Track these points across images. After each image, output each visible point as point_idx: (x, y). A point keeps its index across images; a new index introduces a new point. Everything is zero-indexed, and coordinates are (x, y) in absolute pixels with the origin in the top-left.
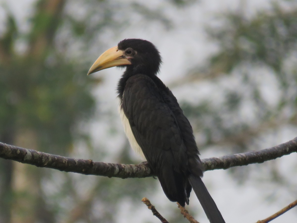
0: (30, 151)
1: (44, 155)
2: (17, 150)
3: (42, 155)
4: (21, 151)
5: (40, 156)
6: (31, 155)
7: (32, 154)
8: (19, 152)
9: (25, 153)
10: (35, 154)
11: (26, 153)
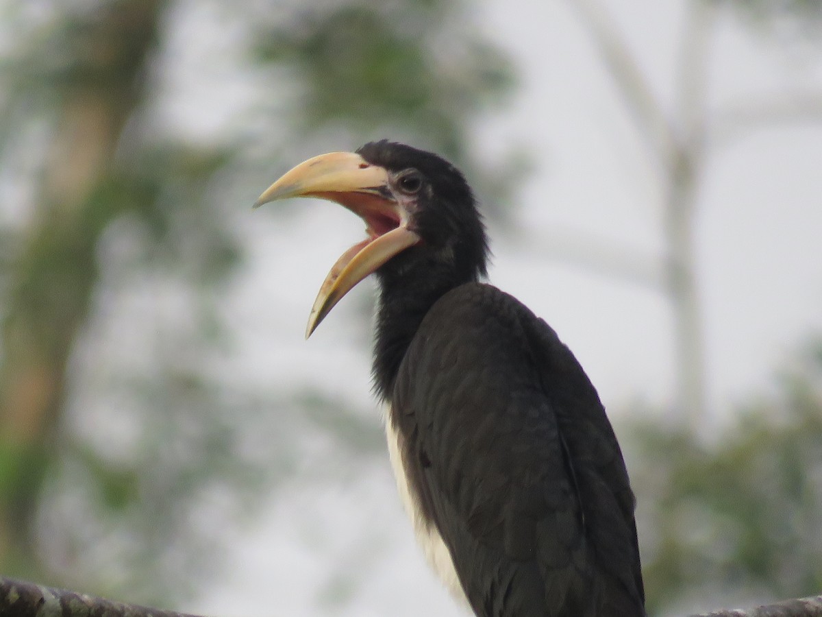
0: (54, 593)
1: (107, 607)
2: (8, 591)
3: (99, 606)
4: (22, 592)
5: (92, 611)
6: (60, 609)
7: (64, 603)
8: (13, 596)
9: (37, 600)
10: (73, 604)
11: (42, 601)
